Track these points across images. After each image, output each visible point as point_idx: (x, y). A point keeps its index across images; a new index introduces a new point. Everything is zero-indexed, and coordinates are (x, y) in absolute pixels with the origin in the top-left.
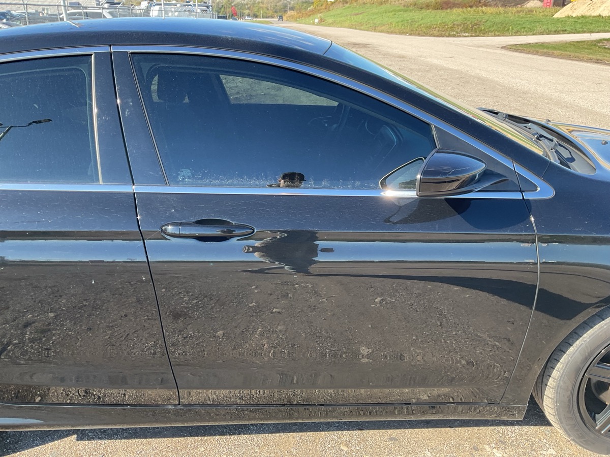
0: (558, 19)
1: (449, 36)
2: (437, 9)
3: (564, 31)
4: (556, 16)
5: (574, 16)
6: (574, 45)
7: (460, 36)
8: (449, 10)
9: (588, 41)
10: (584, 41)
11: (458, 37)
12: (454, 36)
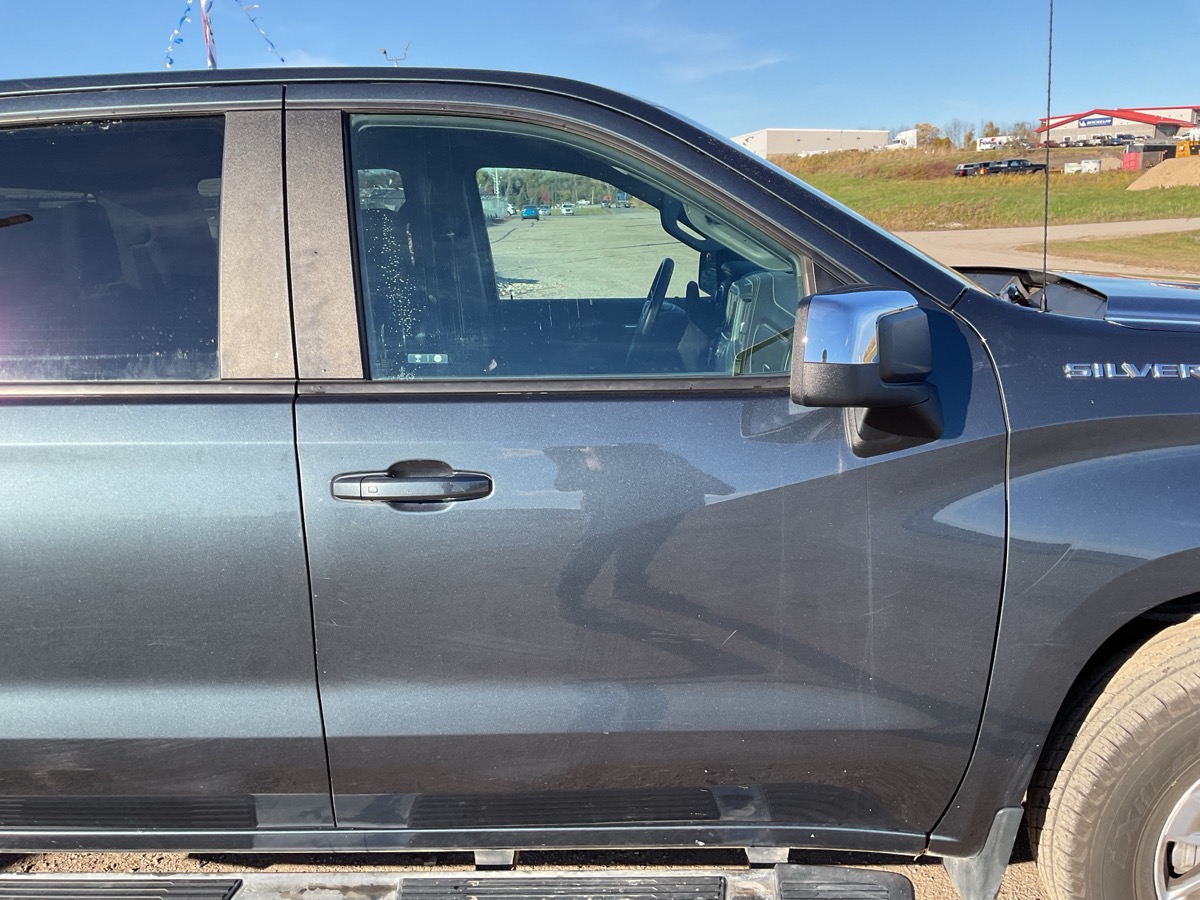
0: (1134, 193)
1: (923, 228)
2: (919, 178)
3: (1139, 216)
4: (1132, 188)
5: (1167, 187)
6: (1149, 242)
7: (945, 229)
8: (937, 181)
9: (1176, 234)
10: (1168, 234)
11: (939, 229)
12: (932, 228)
